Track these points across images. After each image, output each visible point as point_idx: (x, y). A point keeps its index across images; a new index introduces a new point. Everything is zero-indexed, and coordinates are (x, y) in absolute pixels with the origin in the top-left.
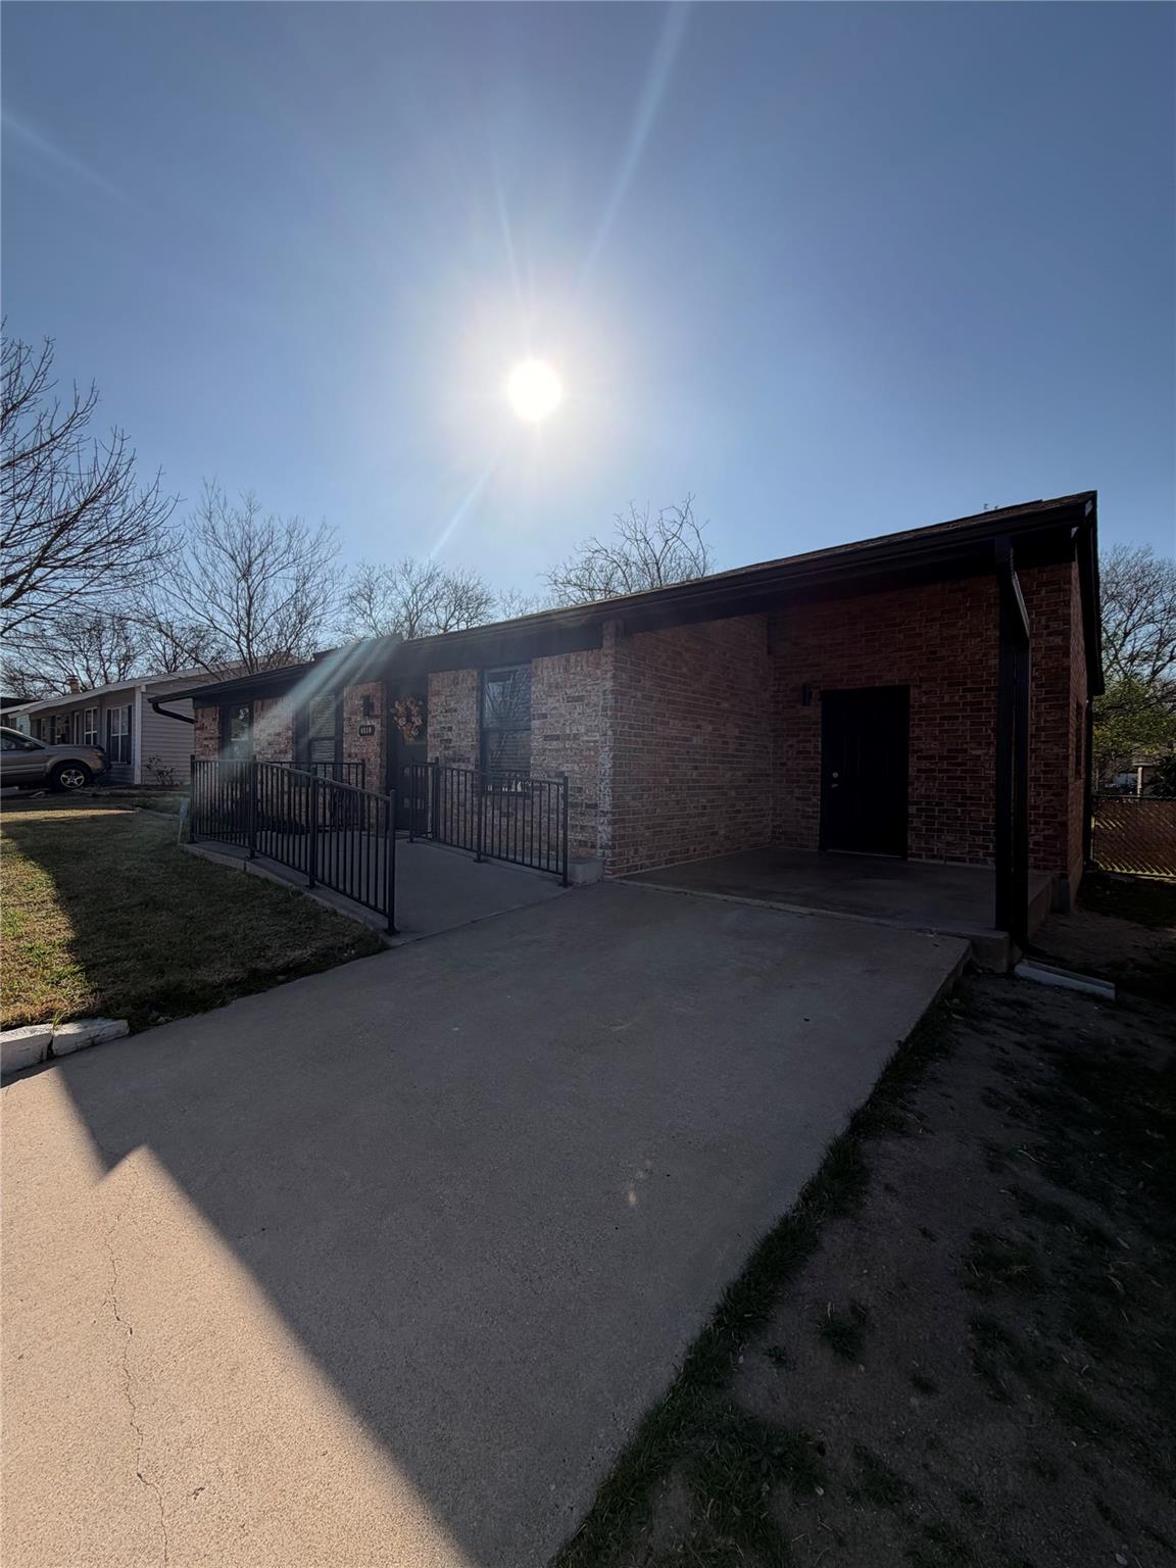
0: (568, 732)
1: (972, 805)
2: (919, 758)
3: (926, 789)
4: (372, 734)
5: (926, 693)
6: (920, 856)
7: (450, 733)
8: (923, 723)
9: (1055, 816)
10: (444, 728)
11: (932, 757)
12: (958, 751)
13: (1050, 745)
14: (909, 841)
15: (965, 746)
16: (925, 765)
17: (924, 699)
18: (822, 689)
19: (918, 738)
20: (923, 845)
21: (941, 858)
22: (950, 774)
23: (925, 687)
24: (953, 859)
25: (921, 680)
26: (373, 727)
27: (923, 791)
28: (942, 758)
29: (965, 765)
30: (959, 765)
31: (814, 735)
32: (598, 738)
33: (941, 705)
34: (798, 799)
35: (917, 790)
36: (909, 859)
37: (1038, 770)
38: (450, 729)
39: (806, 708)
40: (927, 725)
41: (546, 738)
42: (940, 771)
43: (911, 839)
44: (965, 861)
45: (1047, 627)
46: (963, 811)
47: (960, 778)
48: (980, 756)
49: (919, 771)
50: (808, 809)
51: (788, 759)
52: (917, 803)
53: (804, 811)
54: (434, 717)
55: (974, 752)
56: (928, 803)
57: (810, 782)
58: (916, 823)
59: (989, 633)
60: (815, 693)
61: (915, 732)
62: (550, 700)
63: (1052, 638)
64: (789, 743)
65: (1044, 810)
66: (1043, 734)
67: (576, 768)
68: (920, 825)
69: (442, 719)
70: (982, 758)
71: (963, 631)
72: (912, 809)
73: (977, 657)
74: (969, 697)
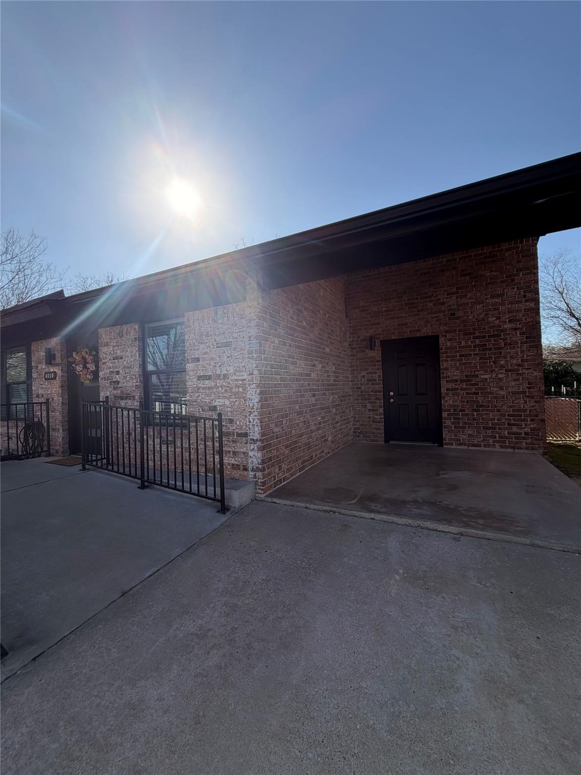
0: (218, 372)
1: (483, 410)
2: (447, 382)
3: (453, 401)
4: (55, 378)
5: (450, 340)
6: (452, 444)
7: (117, 376)
8: (449, 359)
9: (537, 416)
10: (112, 372)
11: (456, 381)
12: (473, 376)
13: (531, 371)
14: (444, 435)
15: (477, 373)
16: (450, 386)
17: (449, 344)
18: (381, 339)
19: (447, 369)
20: (453, 437)
21: (465, 445)
22: (468, 391)
23: (449, 336)
24: (473, 445)
25: (446, 332)
26: (55, 373)
27: (451, 402)
28: (462, 381)
29: (477, 384)
30: (474, 385)
31: (378, 369)
32: (245, 377)
33: (459, 347)
34: (369, 410)
35: (448, 401)
36: (445, 446)
37: (524, 387)
38: (118, 373)
39: (372, 351)
40: (451, 360)
41: (200, 378)
42: (462, 389)
43: (446, 434)
44: (481, 446)
45: (525, 296)
46: (477, 415)
47: (475, 393)
48: (486, 379)
49: (448, 390)
50: (376, 417)
51: (361, 384)
52: (449, 410)
53: (374, 418)
54: (104, 363)
55: (482, 377)
56: (455, 410)
57: (377, 399)
58: (448, 423)
59: (487, 301)
60: (378, 343)
61: (444, 365)
62: (202, 346)
63: (528, 304)
64: (362, 374)
65: (530, 412)
66: (526, 363)
67: (227, 402)
68: (450, 424)
69: (111, 365)
70: (488, 380)
71: (471, 300)
72: (445, 415)
73: (482, 316)
74: (477, 342)
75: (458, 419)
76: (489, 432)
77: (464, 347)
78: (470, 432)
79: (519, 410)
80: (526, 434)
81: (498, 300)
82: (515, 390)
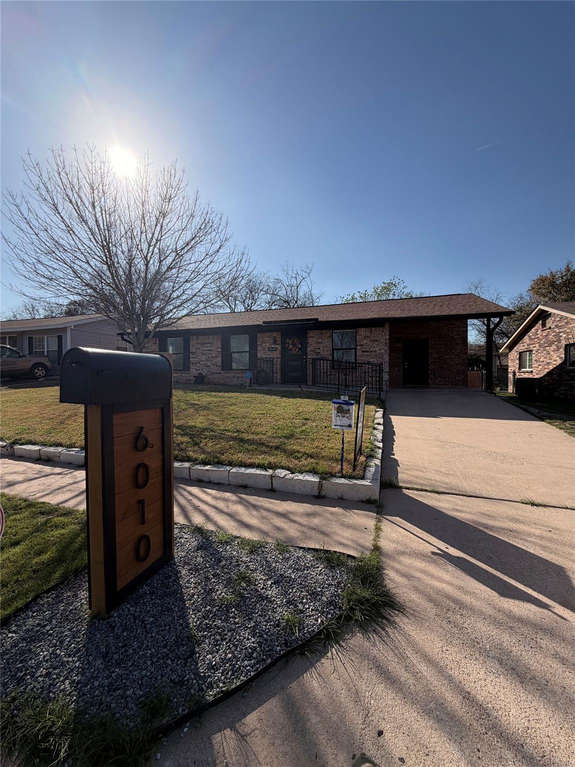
0: (372, 350)
2: (431, 359)
6: (432, 385)
7: (319, 350)
10: (316, 348)
11: (435, 358)
12: (442, 356)
14: (429, 381)
20: (433, 382)
21: (437, 385)
22: (440, 363)
24: (441, 385)
25: (432, 337)
26: (276, 348)
28: (438, 358)
30: (442, 360)
31: (401, 352)
34: (396, 371)
35: (431, 367)
36: (429, 386)
39: (399, 344)
40: (433, 350)
41: (363, 352)
46: (443, 372)
49: (432, 362)
50: (400, 374)
51: (393, 359)
52: (431, 371)
54: (311, 345)
55: (445, 357)
56: (434, 371)
57: (401, 366)
58: (431, 376)
60: (401, 340)
61: (430, 351)
62: (364, 341)
64: (394, 354)
67: (375, 360)
69: (315, 345)
70: (448, 358)
75: (435, 374)
76: (447, 379)
77: (439, 344)
78: (440, 379)
79: (459, 370)
80: (461, 379)
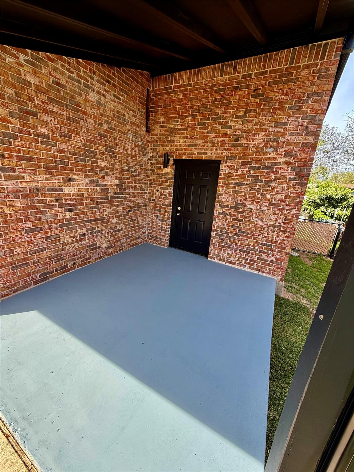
1: (243, 236)
3: (221, 224)
5: (229, 167)
8: (225, 185)
9: (284, 249)
11: (227, 206)
13: (291, 208)
15: (245, 202)
16: (223, 210)
17: (227, 171)
18: (174, 158)
19: (221, 194)
21: (224, 261)
23: (229, 162)
28: (232, 207)
29: (243, 213)
30: (240, 212)
33: (236, 175)
34: (159, 220)
37: (281, 222)
44: (235, 265)
45: (307, 128)
47: (239, 220)
48: (251, 209)
59: (270, 130)
63: (307, 137)
65: (279, 244)
66: (288, 200)
68: (216, 242)
71: (255, 127)
72: (213, 234)
73: (261, 146)
74: (252, 172)
75: (222, 239)
76: (244, 255)
77: (240, 176)
78: (229, 252)
79: (271, 242)
80: (271, 261)
81: (280, 130)
82: (273, 223)
